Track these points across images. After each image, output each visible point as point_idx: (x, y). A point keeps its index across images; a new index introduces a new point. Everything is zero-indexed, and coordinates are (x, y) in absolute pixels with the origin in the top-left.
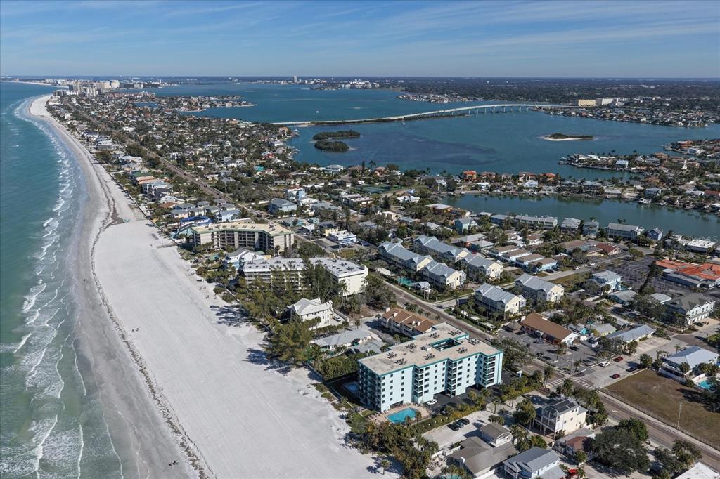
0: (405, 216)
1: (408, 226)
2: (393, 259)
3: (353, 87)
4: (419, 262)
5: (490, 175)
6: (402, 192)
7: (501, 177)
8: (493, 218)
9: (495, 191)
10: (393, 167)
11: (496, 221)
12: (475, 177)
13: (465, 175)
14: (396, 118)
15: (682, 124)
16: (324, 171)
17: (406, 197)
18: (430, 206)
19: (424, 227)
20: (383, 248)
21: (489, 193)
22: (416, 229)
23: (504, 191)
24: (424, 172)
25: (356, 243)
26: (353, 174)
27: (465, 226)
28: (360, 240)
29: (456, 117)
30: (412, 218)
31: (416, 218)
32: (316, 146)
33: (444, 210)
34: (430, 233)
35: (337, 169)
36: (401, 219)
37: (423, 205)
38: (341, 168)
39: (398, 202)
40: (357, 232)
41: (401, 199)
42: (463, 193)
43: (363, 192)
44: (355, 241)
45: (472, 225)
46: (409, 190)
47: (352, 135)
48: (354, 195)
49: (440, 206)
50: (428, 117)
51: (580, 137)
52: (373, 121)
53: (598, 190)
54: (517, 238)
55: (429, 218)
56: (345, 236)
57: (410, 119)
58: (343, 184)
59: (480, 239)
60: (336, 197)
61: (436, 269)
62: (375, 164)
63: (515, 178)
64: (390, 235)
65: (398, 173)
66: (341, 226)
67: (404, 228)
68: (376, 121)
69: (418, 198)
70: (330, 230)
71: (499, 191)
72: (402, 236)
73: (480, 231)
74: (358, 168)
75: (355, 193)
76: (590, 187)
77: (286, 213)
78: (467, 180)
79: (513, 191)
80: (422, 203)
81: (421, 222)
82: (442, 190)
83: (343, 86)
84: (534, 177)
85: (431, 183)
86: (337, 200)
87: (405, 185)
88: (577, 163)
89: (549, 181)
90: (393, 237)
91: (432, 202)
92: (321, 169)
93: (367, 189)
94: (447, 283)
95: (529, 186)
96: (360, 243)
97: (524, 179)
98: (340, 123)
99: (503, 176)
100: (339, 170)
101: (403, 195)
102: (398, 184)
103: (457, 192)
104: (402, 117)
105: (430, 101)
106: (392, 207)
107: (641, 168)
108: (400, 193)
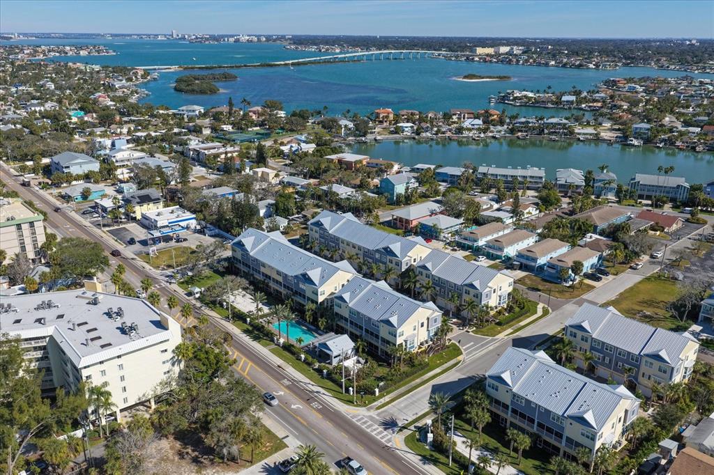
0: (291, 174)
1: (297, 193)
2: (262, 269)
3: (237, 41)
4: (324, 279)
5: (412, 114)
6: (289, 139)
7: (427, 117)
8: (439, 173)
9: (424, 135)
10: (273, 106)
11: (445, 178)
12: (391, 116)
13: (378, 115)
14: (282, 63)
15: (594, 67)
16: (174, 115)
17: (293, 145)
18: (334, 157)
19: (326, 193)
20: (240, 244)
21: (417, 137)
22: (313, 197)
23: (436, 134)
24: (319, 113)
25: (196, 231)
26: (217, 117)
27: (400, 189)
28: (203, 223)
29: (351, 63)
30: (305, 177)
31: (311, 177)
32: (176, 89)
33: (356, 162)
34: (339, 206)
35: (194, 111)
36: (286, 180)
37: (321, 157)
38: (199, 109)
39: (281, 154)
40: (198, 209)
41: (285, 149)
42: (378, 138)
43: (226, 140)
44: (193, 227)
45: (411, 186)
46: (299, 137)
47: (227, 77)
48: (210, 144)
49: (349, 157)
50: (320, 63)
51: (497, 78)
52: (255, 66)
53: (566, 129)
54: (492, 206)
55: (334, 176)
56: (173, 218)
57: (299, 64)
58: (197, 131)
59: (433, 213)
60: (180, 149)
61: (366, 300)
62: (249, 103)
63: (447, 117)
64: (262, 212)
65: (282, 114)
66: (172, 198)
67: (289, 196)
68: (258, 66)
69: (313, 146)
70: (145, 206)
71: (429, 134)
72: (286, 213)
73: (425, 196)
74: (225, 109)
75: (213, 141)
76: (554, 125)
77: (78, 178)
78: (381, 122)
79: (448, 134)
80: (319, 153)
81: (320, 184)
82: (347, 135)
83: (226, 39)
84: (472, 116)
85: (330, 126)
86: (182, 153)
87: (292, 130)
88: (512, 100)
89: (492, 120)
90: (268, 215)
91: (335, 151)
92: (171, 112)
93: (234, 136)
94: (399, 341)
95: (470, 126)
96: (201, 232)
97: (459, 119)
98: (215, 67)
99: (430, 115)
100: (197, 113)
101: (289, 142)
102: (282, 128)
103: (370, 137)
104: (290, 62)
105: (320, 51)
106: (271, 162)
107: (595, 104)
108: (285, 141)
